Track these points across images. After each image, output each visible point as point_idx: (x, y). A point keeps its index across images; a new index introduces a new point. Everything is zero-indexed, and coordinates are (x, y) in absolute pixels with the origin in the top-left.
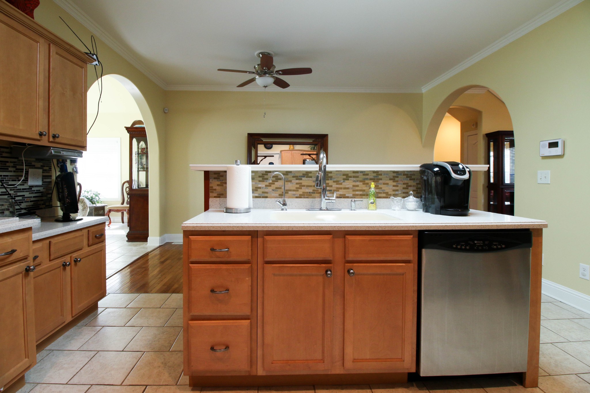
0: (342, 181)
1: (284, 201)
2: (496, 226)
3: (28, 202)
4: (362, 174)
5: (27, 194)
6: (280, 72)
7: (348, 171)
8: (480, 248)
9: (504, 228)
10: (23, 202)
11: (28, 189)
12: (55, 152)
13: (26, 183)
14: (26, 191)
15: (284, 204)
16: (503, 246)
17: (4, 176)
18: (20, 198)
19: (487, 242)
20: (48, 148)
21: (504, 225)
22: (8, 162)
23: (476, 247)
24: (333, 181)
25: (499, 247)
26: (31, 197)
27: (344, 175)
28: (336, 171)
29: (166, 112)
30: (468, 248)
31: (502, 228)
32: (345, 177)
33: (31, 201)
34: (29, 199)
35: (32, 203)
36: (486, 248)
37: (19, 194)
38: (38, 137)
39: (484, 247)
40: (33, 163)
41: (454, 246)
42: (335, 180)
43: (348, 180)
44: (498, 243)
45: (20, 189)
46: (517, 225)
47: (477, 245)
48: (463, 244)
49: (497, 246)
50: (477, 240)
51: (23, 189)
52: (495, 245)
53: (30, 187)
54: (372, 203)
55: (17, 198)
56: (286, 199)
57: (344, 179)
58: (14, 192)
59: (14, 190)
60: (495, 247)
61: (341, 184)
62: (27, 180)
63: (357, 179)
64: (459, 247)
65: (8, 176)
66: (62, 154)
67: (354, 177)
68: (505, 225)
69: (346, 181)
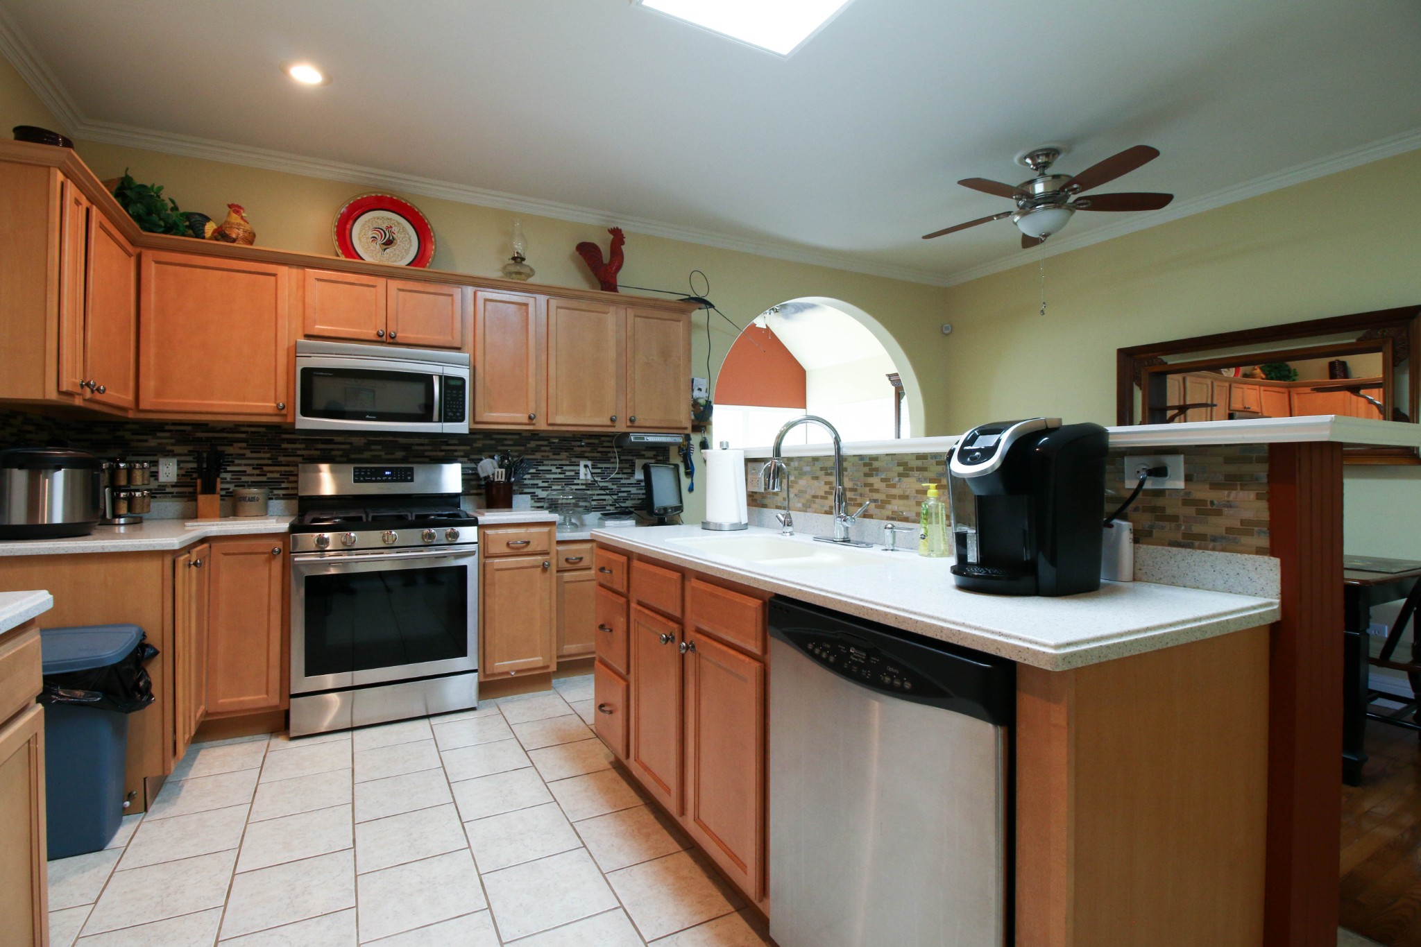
0: (897, 479)
1: (788, 516)
2: (894, 619)
3: (635, 499)
4: (934, 461)
5: (634, 490)
6: (1075, 186)
7: (907, 454)
8: (855, 669)
9: (913, 631)
10: (628, 500)
11: (635, 484)
12: (635, 438)
13: (632, 476)
14: (633, 487)
15: (790, 524)
16: (908, 685)
17: (605, 468)
18: (625, 494)
19: (874, 660)
20: (627, 435)
21: (915, 620)
22: (609, 452)
23: (848, 664)
24: (881, 479)
25: (897, 683)
26: (639, 494)
27: (899, 464)
28: (887, 455)
29: (947, 332)
30: (832, 659)
31: (909, 630)
32: (901, 469)
33: (638, 499)
34: (636, 496)
35: (639, 502)
36: (867, 674)
37: (623, 489)
38: (609, 423)
39: (863, 671)
40: (643, 453)
41: (810, 646)
42: (883, 477)
43: (907, 476)
44: (897, 671)
45: (625, 484)
46: (948, 628)
47: (851, 660)
48: (828, 646)
49: (893, 679)
50: (857, 648)
51: (628, 484)
52: (890, 675)
53: (638, 481)
54: (923, 537)
55: (620, 494)
56: (793, 513)
57: (900, 475)
58: (618, 487)
59: (617, 484)
60: (887, 679)
61: (894, 486)
62: (634, 473)
63: (926, 474)
64: (817, 651)
65: (609, 468)
66: (646, 440)
67: (920, 469)
68: (917, 622)
69: (905, 480)
